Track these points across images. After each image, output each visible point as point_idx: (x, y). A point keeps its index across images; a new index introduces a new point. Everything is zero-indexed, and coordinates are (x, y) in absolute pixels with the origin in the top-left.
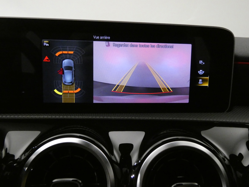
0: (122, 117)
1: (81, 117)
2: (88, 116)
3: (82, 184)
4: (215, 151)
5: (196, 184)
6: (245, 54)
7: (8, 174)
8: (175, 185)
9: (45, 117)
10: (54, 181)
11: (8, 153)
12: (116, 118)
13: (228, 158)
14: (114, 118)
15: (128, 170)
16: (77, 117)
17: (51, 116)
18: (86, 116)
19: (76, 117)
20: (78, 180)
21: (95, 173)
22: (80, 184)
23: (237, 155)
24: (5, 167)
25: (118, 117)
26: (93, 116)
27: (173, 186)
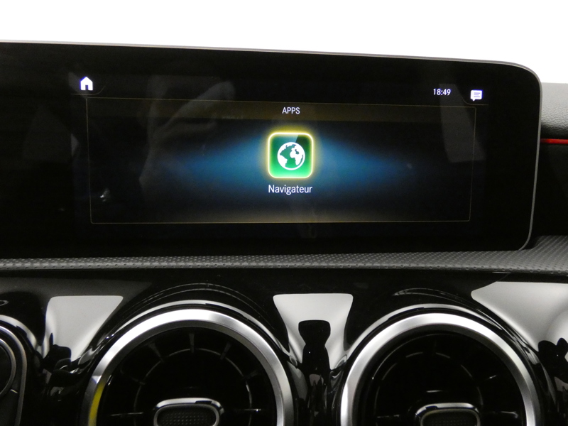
0: (297, 262)
1: (209, 264)
2: (222, 262)
3: (222, 410)
4: (505, 332)
5: (469, 406)
6: (563, 121)
7: (60, 392)
8: (424, 408)
9: (128, 264)
10: (161, 404)
11: (56, 346)
12: (285, 264)
13: (536, 348)
14: (280, 264)
15: (322, 379)
16: (200, 264)
17: (142, 261)
18: (219, 262)
19: (198, 264)
20: (213, 402)
21: (247, 386)
22: (218, 409)
23: (556, 343)
24: (52, 376)
25: (289, 262)
26: (235, 262)
27: (419, 411)
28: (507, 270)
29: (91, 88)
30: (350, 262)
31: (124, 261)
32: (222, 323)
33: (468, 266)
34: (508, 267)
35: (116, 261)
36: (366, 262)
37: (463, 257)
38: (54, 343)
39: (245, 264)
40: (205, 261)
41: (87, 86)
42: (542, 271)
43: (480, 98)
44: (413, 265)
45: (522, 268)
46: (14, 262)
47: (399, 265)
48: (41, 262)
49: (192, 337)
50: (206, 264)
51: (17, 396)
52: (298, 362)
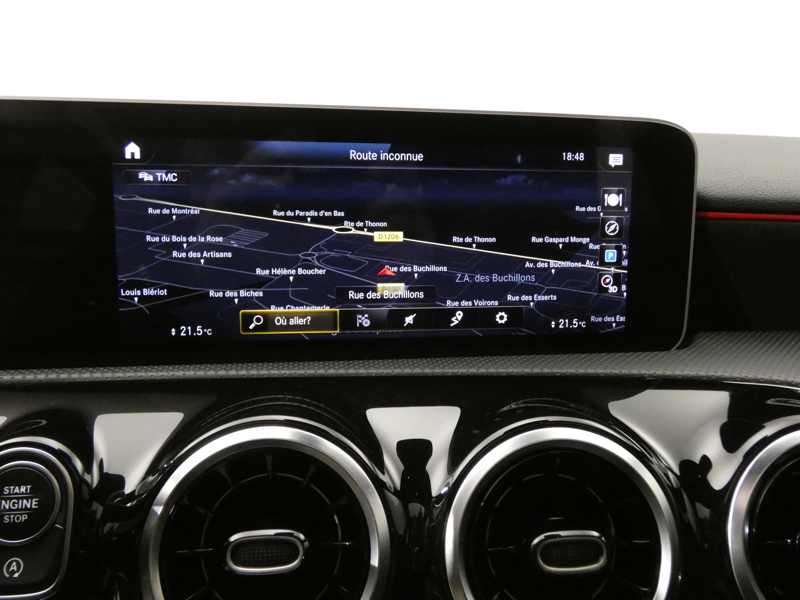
0: (396, 368)
1: (287, 372)
2: (304, 369)
3: (306, 543)
4: (644, 454)
5: (596, 534)
7: (114, 529)
8: (542, 537)
9: (187, 373)
10: (233, 538)
11: (107, 474)
12: (380, 371)
13: (676, 470)
14: (375, 371)
15: (423, 509)
16: (276, 372)
17: (204, 370)
18: (299, 369)
19: (274, 372)
20: (296, 533)
21: (335, 517)
22: (302, 542)
23: (697, 461)
24: (103, 511)
25: (386, 368)
26: (319, 369)
27: (536, 541)
28: (650, 376)
29: (138, 156)
30: (460, 368)
31: (183, 370)
32: (305, 443)
33: (603, 371)
34: (652, 372)
35: (172, 370)
36: (480, 367)
37: (589, 360)
38: (105, 471)
39: (332, 372)
40: (283, 369)
41: (133, 154)
42: (692, 377)
43: (621, 163)
44: (537, 370)
45: (669, 372)
46: (35, 373)
47: (519, 371)
48: (70, 373)
49: (269, 459)
50: (283, 372)
51: (63, 532)
52: (395, 488)
